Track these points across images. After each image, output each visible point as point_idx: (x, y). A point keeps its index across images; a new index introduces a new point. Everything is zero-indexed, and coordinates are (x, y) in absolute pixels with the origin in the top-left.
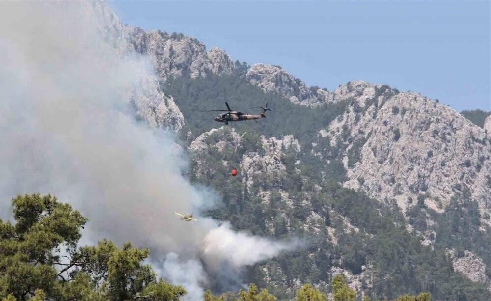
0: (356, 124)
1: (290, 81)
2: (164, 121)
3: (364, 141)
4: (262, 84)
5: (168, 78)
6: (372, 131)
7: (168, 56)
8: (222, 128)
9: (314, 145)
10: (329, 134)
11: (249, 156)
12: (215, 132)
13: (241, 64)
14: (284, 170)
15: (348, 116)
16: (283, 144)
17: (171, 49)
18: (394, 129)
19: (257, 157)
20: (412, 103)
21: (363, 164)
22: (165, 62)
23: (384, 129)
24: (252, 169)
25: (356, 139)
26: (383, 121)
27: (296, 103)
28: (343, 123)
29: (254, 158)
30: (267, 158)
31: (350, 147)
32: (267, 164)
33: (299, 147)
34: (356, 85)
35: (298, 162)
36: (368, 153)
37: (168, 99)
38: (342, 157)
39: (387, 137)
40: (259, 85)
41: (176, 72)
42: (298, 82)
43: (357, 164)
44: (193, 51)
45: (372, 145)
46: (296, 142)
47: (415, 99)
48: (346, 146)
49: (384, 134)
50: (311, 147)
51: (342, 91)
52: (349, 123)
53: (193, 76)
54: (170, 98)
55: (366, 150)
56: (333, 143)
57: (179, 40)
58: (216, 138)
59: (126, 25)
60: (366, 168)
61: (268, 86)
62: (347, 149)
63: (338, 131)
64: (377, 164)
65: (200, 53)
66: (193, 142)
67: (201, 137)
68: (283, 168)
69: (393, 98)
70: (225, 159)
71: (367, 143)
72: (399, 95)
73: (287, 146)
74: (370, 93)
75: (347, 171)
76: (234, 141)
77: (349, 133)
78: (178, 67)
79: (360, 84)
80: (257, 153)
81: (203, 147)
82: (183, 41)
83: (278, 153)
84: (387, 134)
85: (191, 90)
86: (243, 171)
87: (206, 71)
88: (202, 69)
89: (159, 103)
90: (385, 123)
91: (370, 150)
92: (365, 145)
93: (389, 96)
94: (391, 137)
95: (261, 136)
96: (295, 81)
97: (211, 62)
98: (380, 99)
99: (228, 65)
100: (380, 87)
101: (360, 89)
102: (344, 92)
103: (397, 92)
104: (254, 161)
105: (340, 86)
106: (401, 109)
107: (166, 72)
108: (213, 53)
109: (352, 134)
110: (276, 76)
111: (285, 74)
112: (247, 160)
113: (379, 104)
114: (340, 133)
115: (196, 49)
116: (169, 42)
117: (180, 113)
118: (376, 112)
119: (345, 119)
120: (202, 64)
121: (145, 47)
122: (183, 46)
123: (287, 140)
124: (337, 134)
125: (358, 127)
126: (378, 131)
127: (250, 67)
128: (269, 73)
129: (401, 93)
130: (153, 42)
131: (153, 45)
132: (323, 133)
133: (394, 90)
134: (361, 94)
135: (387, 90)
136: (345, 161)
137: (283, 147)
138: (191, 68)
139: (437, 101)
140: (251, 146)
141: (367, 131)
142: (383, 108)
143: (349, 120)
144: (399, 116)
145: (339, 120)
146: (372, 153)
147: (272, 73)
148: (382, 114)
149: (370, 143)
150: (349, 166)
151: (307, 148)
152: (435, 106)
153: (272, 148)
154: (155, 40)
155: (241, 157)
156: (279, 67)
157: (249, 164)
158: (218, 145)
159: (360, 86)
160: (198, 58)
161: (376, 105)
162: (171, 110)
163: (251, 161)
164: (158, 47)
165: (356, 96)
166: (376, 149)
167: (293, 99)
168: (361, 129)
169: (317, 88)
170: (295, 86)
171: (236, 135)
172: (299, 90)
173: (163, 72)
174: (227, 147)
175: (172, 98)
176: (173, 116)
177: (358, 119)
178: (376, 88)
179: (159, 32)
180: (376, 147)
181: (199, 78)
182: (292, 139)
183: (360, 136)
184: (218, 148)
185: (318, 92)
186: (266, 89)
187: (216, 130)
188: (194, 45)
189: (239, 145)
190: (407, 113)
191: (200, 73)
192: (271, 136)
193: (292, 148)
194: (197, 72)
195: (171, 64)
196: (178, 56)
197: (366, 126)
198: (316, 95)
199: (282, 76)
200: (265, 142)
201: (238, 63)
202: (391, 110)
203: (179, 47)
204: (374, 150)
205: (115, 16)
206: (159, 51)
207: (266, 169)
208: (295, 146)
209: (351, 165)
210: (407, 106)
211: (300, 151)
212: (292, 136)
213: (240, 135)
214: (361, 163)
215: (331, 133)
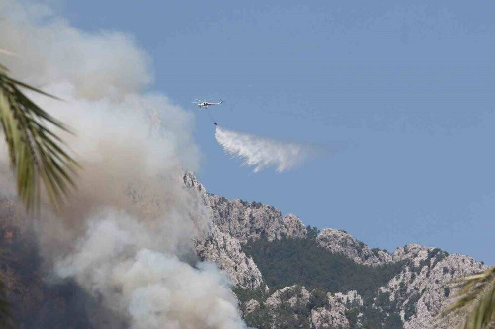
0: (411, 282)
1: (355, 243)
2: (245, 279)
3: (419, 297)
4: (330, 246)
5: (248, 242)
6: (425, 288)
7: (249, 222)
8: (294, 286)
9: (375, 299)
10: (388, 290)
11: (317, 311)
12: (288, 290)
13: (312, 228)
14: (348, 324)
15: (405, 275)
16: (348, 299)
17: (251, 216)
18: (445, 287)
19: (324, 312)
20: (460, 264)
21: (418, 317)
22: (246, 226)
23: (436, 286)
24: (319, 322)
25: (412, 295)
26: (435, 279)
27: (359, 263)
28: (400, 281)
29: (322, 313)
30: (332, 313)
31: (406, 302)
32: (333, 318)
33: (362, 302)
34: (413, 248)
35: (361, 315)
36: (422, 307)
37: (248, 258)
38: (399, 310)
39: (439, 293)
40: (328, 247)
41: (255, 235)
42: (362, 244)
43: (413, 316)
44: (270, 218)
45: (426, 300)
46: (359, 297)
47: (463, 261)
48: (403, 301)
49: (436, 290)
50: (373, 302)
51: (399, 253)
52: (406, 281)
53: (271, 239)
54: (250, 258)
55: (420, 304)
56: (392, 298)
57: (258, 208)
58: (288, 295)
59: (212, 195)
60: (421, 321)
61: (336, 248)
62: (404, 304)
63: (396, 288)
64: (430, 317)
65: (276, 219)
66: (269, 298)
67: (276, 294)
68: (347, 321)
69: (444, 260)
70: (296, 312)
71: (421, 299)
72: (449, 257)
73: (351, 300)
74: (423, 255)
75: (404, 323)
76: (304, 298)
77: (406, 290)
78: (258, 231)
79: (415, 247)
80: (324, 308)
81: (277, 302)
82: (262, 209)
83: (342, 308)
84: (438, 291)
85: (268, 251)
86: (311, 324)
87: (282, 234)
88: (278, 233)
89: (240, 263)
90: (437, 281)
91: (424, 305)
92: (419, 300)
93: (439, 259)
94: (442, 294)
95: (328, 293)
96: (358, 244)
97: (286, 227)
98: (432, 260)
99: (301, 230)
100: (432, 250)
101: (415, 251)
102: (401, 253)
103: (447, 255)
104: (321, 315)
105: (398, 249)
106: (450, 269)
107: (247, 236)
108: (288, 218)
109: (409, 291)
110: (342, 239)
111: (350, 238)
112: (315, 314)
113: (431, 265)
114: (398, 289)
115: (273, 216)
116: (249, 210)
117: (259, 271)
118: (429, 272)
119: (402, 278)
120: (278, 229)
121: (228, 214)
122: (261, 213)
123: (352, 295)
124: (396, 290)
125: (413, 284)
126: (430, 289)
127: (319, 231)
128: (336, 237)
129: (451, 256)
130: (236, 210)
131: (235, 212)
132: (383, 290)
133: (444, 253)
134: (416, 256)
135: (439, 253)
136: (403, 314)
137: (348, 301)
138: (268, 231)
139: (482, 263)
140: (319, 301)
141: (422, 288)
142: (435, 268)
143: (406, 278)
144: (449, 275)
145: (396, 278)
146: (426, 307)
147: (338, 237)
148: (434, 274)
149: (424, 299)
150: (405, 319)
151: (369, 302)
152: (480, 267)
153: (337, 304)
154: (238, 208)
155: (310, 311)
156: (345, 232)
157: (317, 318)
158: (290, 301)
159: (415, 248)
160: (275, 223)
161: (429, 266)
162: (251, 269)
163: (319, 315)
164: (240, 214)
165: (412, 257)
166: (429, 303)
167: (358, 260)
168: (416, 286)
169: (378, 250)
170: (359, 247)
171: (306, 293)
172: (362, 252)
173: (244, 235)
174: (298, 302)
175: (252, 258)
176: (253, 273)
177: (413, 277)
178: (428, 250)
179: (241, 202)
180: (429, 302)
181: (276, 240)
182: (355, 294)
183: (415, 292)
184: (290, 304)
185: (379, 253)
186: (334, 250)
187: (288, 288)
188: (271, 212)
189: (308, 301)
190: (456, 273)
191: (276, 236)
192: (337, 291)
193: (356, 302)
194: (274, 235)
195: (251, 228)
196: (257, 222)
197: (420, 284)
198: (377, 256)
199: (348, 239)
200: (331, 299)
201: (309, 228)
202: (442, 270)
203: (258, 213)
204: (427, 305)
205: (203, 187)
206: (241, 217)
207: (332, 322)
208: (358, 301)
209: (407, 317)
210: (456, 267)
211: (363, 305)
212: (356, 292)
213: (310, 292)
214: (416, 316)
215: (390, 289)
